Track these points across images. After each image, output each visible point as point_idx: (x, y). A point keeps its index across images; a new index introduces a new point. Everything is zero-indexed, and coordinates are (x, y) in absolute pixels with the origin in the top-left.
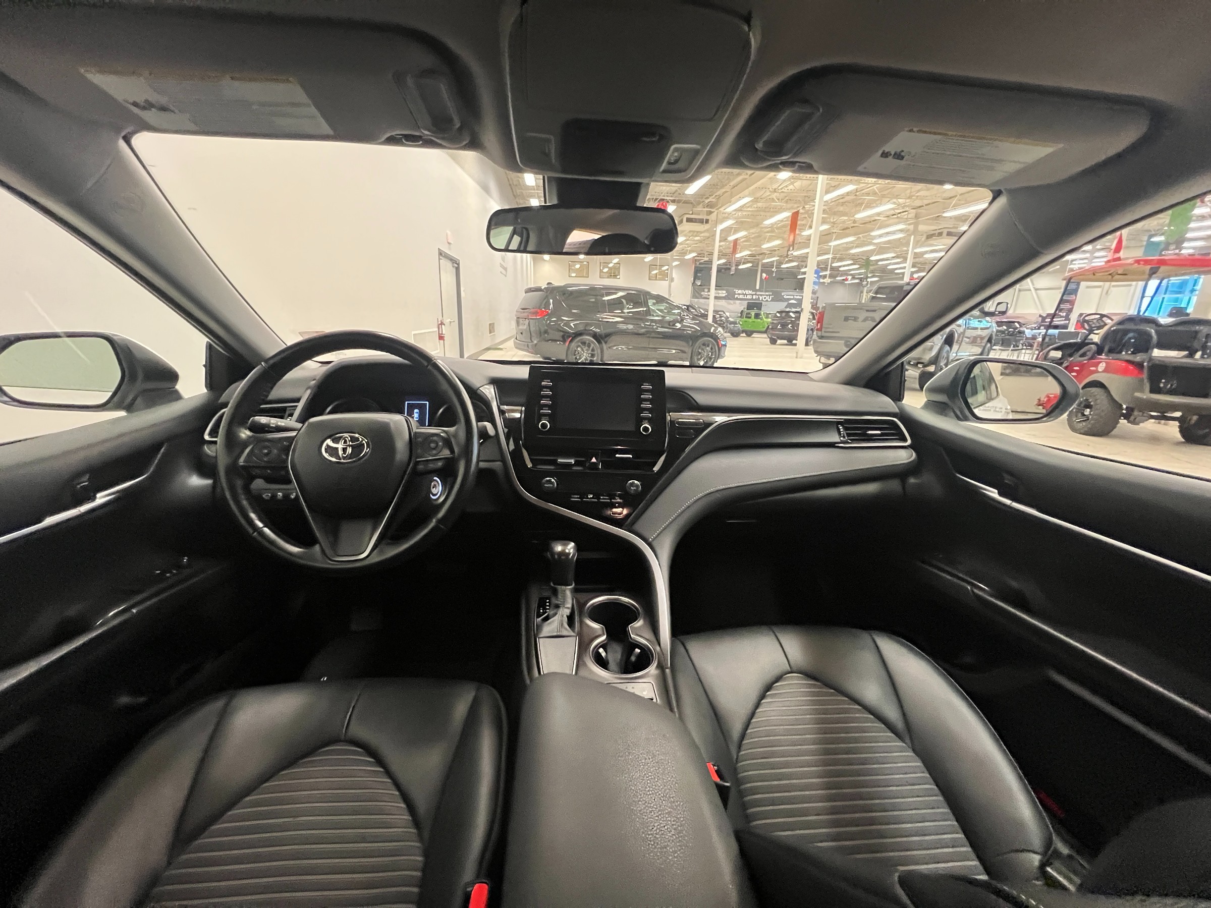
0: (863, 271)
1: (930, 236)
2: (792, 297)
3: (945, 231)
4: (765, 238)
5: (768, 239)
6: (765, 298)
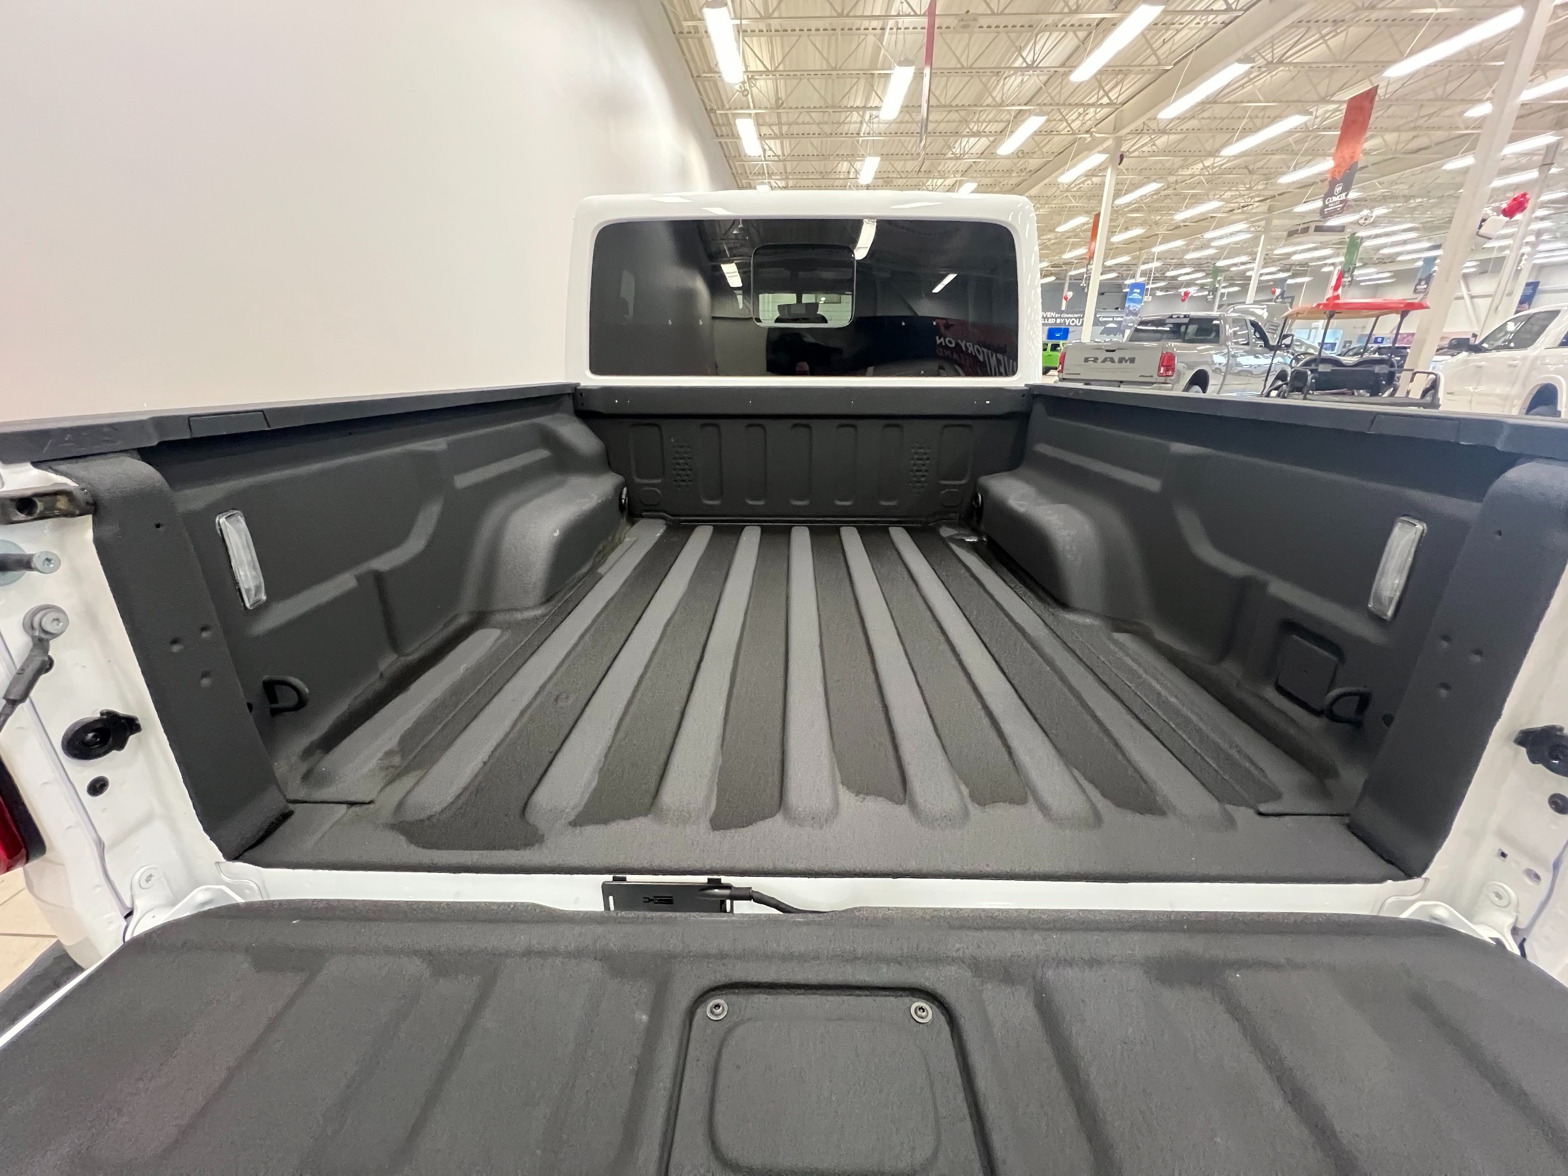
0: (1209, 280)
1: (1291, 234)
2: (1111, 319)
3: (1313, 226)
4: (1067, 245)
5: (1072, 245)
6: (1073, 322)
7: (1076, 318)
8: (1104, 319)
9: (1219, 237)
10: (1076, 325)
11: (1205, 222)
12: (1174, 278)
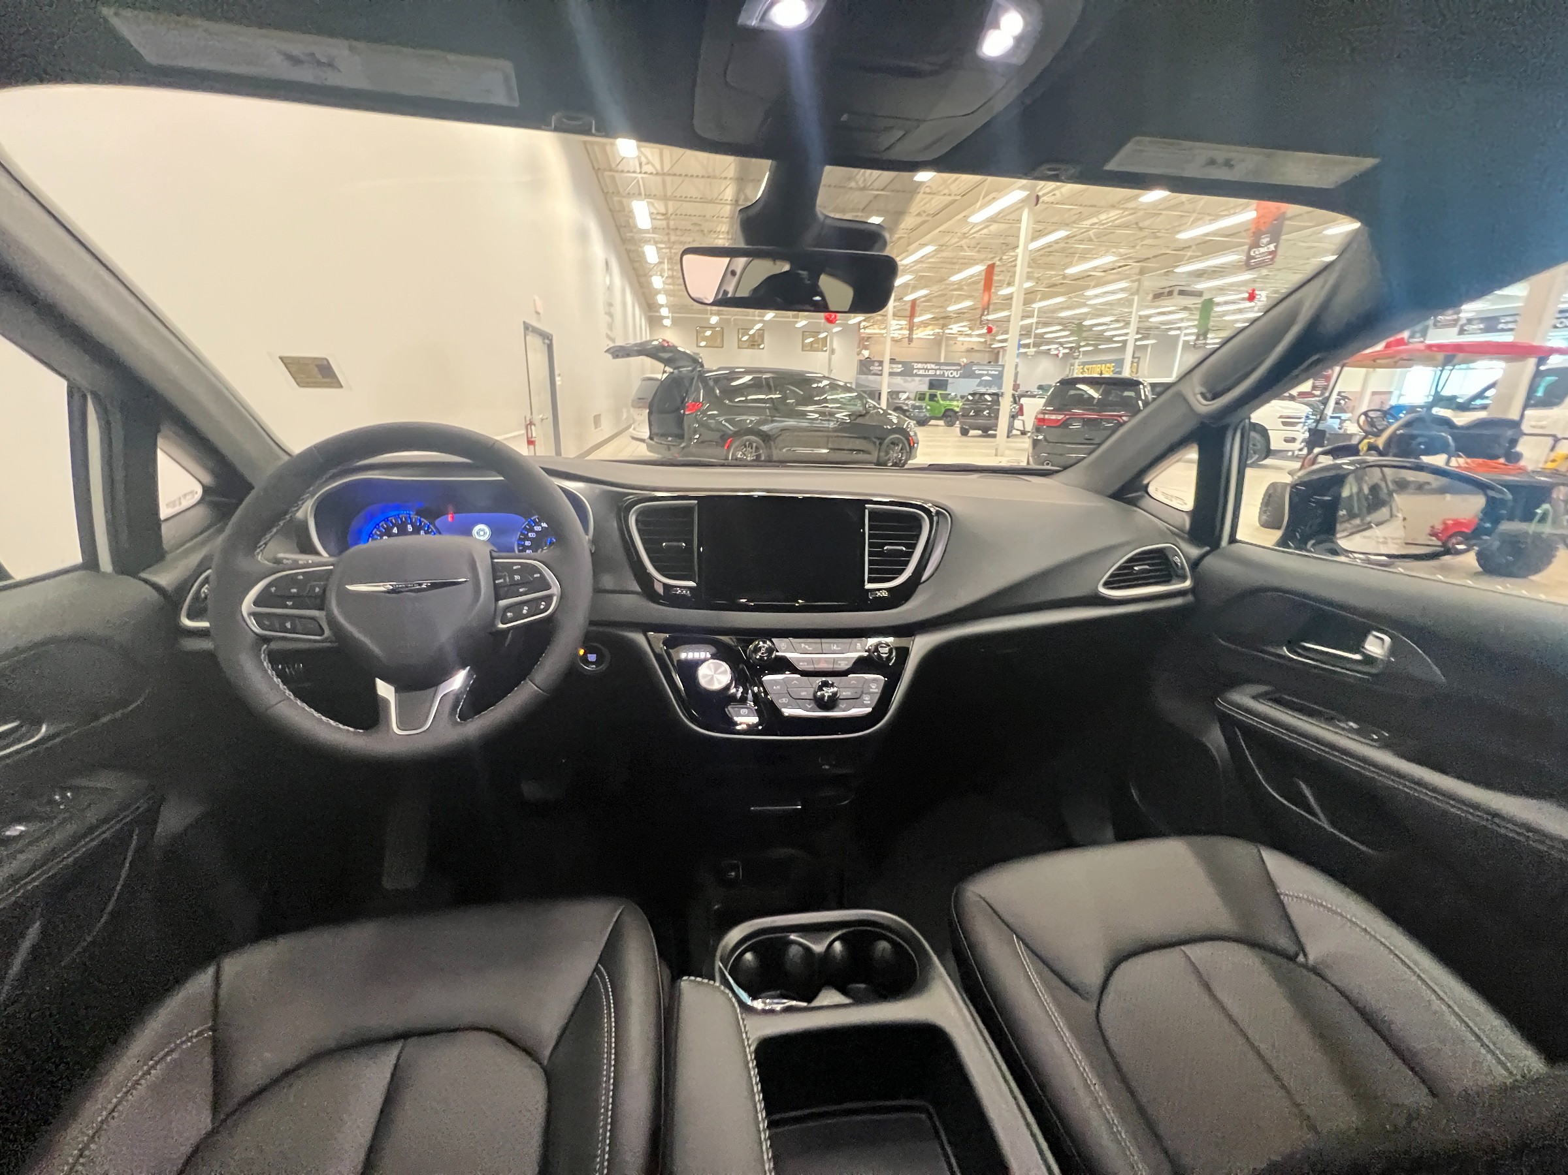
0: (1074, 339)
1: (1157, 296)
2: (986, 372)
4: (952, 298)
5: (956, 299)
6: (952, 374)
7: (954, 370)
8: (980, 372)
9: (1096, 295)
10: (954, 377)
11: (1085, 280)
12: (1041, 336)
